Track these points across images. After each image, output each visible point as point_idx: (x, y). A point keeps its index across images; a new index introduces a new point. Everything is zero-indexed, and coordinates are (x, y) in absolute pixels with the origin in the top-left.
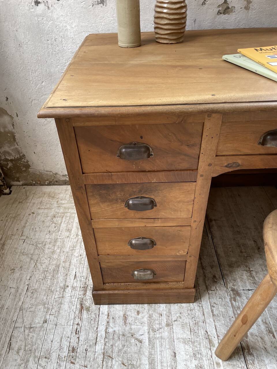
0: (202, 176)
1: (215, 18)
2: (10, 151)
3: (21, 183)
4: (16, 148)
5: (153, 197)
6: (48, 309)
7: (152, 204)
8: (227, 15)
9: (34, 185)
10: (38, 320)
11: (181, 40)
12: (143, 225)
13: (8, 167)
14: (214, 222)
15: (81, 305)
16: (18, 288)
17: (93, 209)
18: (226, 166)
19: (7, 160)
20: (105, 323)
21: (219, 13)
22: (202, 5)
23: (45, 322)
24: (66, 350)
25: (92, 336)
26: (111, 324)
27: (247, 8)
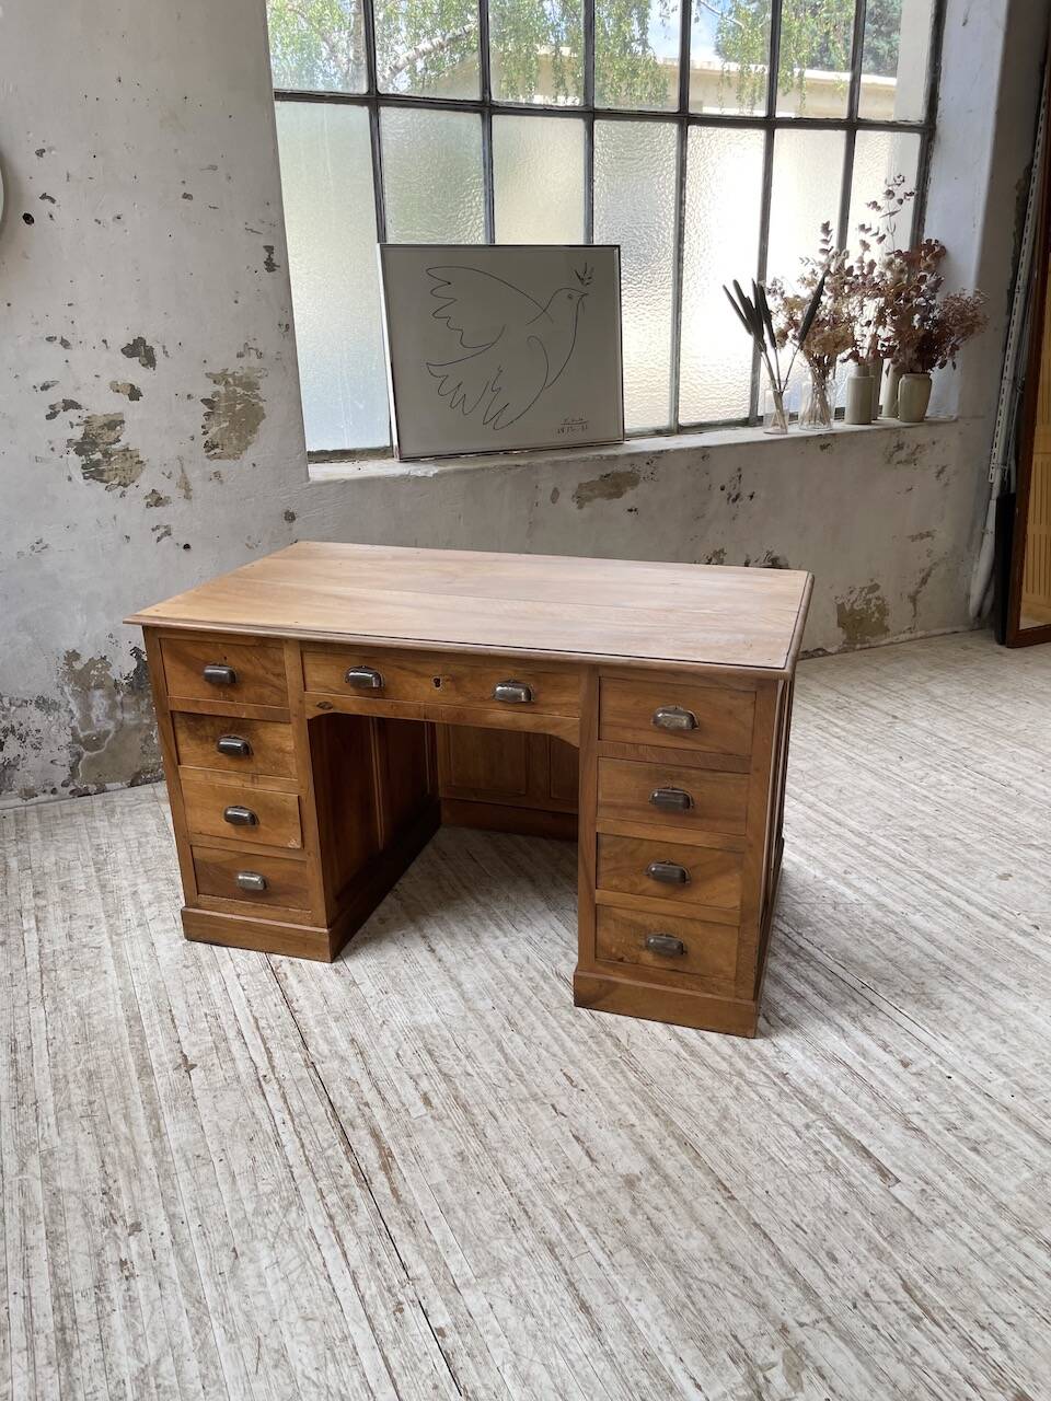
21: (149, 505)
22: (121, 496)
27: (187, 497)
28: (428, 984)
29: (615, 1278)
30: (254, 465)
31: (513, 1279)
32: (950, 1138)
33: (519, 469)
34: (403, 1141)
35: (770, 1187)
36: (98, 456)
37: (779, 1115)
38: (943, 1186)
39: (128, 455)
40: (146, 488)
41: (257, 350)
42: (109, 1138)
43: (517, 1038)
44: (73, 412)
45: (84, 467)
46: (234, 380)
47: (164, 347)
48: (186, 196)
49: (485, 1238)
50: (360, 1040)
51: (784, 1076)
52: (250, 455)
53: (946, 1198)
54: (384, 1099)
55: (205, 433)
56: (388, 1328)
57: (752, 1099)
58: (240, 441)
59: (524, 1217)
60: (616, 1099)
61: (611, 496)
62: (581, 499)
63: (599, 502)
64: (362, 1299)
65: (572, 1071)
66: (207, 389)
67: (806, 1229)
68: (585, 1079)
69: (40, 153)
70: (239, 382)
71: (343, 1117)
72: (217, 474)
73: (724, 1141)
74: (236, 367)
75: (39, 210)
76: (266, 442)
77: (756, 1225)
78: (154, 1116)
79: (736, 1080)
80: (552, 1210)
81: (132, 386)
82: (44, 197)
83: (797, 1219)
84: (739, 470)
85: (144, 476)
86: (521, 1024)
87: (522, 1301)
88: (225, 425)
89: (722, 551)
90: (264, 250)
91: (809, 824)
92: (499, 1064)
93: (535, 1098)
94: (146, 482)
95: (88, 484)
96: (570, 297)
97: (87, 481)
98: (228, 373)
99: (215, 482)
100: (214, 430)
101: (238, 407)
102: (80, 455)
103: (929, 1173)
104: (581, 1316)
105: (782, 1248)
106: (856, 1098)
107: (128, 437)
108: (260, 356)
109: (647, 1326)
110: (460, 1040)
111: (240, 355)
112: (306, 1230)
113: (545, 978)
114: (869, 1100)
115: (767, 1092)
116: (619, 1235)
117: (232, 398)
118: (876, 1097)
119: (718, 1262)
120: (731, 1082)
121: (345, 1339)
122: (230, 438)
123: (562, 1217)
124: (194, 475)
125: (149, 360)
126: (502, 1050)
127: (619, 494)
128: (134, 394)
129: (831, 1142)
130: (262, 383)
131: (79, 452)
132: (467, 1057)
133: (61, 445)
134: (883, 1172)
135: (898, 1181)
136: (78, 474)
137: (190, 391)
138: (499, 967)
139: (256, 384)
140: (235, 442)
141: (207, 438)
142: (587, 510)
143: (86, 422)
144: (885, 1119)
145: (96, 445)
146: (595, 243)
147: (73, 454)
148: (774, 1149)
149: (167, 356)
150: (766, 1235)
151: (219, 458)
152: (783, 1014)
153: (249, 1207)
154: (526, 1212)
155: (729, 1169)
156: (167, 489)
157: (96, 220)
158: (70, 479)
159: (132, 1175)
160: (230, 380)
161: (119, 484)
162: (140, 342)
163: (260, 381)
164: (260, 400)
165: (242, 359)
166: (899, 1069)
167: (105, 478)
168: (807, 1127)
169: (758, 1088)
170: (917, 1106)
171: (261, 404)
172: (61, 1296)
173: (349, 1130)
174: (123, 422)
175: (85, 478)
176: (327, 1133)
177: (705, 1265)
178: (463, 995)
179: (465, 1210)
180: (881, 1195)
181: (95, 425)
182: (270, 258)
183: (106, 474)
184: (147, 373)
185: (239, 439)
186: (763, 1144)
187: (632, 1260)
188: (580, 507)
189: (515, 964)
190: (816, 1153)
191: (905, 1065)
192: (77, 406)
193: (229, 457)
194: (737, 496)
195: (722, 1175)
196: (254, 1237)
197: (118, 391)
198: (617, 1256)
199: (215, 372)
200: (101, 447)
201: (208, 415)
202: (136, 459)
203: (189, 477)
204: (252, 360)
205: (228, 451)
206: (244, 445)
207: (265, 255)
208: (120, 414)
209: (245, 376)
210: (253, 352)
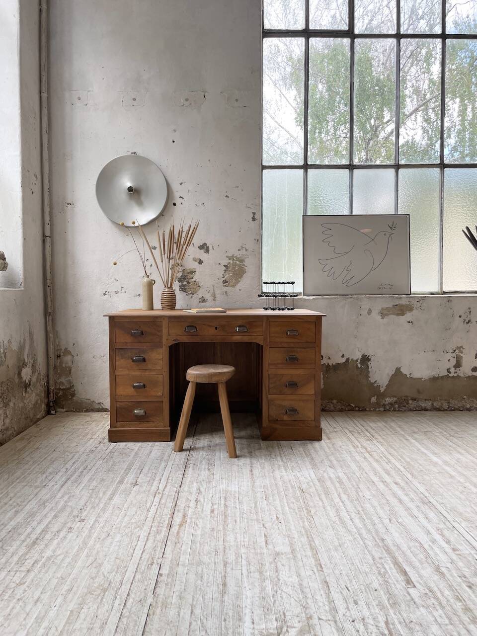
0: (164, 345)
1: (198, 304)
2: (64, 382)
3: (65, 410)
4: (70, 380)
5: (144, 356)
7: (144, 360)
8: (204, 303)
9: (74, 412)
12: (139, 373)
13: (59, 395)
17: (117, 363)
18: (174, 340)
19: (60, 389)
20: (113, 446)
22: (191, 298)
24: (88, 451)
25: (104, 448)
26: (117, 446)
27: (214, 300)
28: (242, 480)
29: (245, 580)
30: (240, 290)
31: (203, 568)
32: (459, 580)
33: (353, 299)
34: (194, 520)
35: (344, 572)
36: (185, 283)
37: (369, 551)
38: (439, 595)
39: (196, 283)
40: (200, 296)
41: (246, 248)
42: (95, 496)
43: (265, 502)
45: (180, 286)
47: (213, 246)
48: (227, 196)
49: (202, 554)
50: (202, 489)
51: (383, 540)
52: (239, 286)
53: (437, 599)
54: (196, 507)
55: (223, 277)
56: (143, 568)
57: (359, 544)
59: (222, 552)
60: (293, 528)
61: (398, 315)
62: (383, 314)
63: (393, 317)
64: (141, 558)
65: (281, 516)
66: (226, 261)
67: (350, 589)
68: (284, 520)
69: (181, 184)
70: (238, 259)
71: (177, 508)
72: (226, 292)
73: (333, 553)
74: (237, 254)
75: (178, 201)
76: (246, 282)
77: (326, 582)
78: (113, 494)
79: (357, 535)
80: (236, 554)
81: (200, 259)
83: (348, 586)
84: (469, 308)
85: (199, 291)
86: (271, 498)
87: (200, 575)
88: (231, 275)
89: (462, 347)
91: (472, 464)
92: (251, 507)
93: (258, 520)
94: (200, 294)
95: (180, 293)
96: (385, 235)
98: (235, 256)
99: (225, 295)
100: (227, 276)
101: (237, 268)
102: (180, 282)
103: (435, 589)
104: (221, 587)
105: (332, 593)
106: (415, 555)
107: (196, 277)
108: (246, 250)
109: (247, 598)
110: (241, 498)
111: (239, 250)
112: (138, 535)
114: (422, 557)
115: (370, 543)
116: (258, 568)
117: (235, 265)
118: (427, 556)
119: (297, 588)
120: (353, 536)
121: (125, 567)
122: (232, 280)
123: (238, 556)
124: (218, 292)
125: (207, 251)
126: (256, 504)
127: (403, 314)
128: (201, 262)
129: (389, 565)
130: (246, 260)
132: (239, 503)
134: (409, 581)
135: (415, 586)
137: (219, 262)
138: (275, 481)
139: (244, 260)
140: (234, 281)
141: (224, 279)
142: (386, 320)
143: (183, 271)
144: (426, 565)
145: (186, 279)
146: (399, 214)
147: (177, 282)
148: (357, 561)
149: (213, 249)
150: (328, 586)
151: (227, 287)
152: (400, 520)
153: (124, 524)
154: (224, 551)
155: (328, 562)
156: (208, 296)
157: (196, 205)
159: (93, 507)
160: (235, 258)
161: (191, 294)
162: (205, 244)
164: (245, 266)
166: (449, 551)
168: (381, 558)
169: (366, 541)
170: (449, 565)
171: (245, 268)
172: (44, 531)
173: (176, 512)
174: (195, 272)
175: (180, 290)
176: (167, 512)
177: (290, 588)
178: (253, 486)
179: (201, 544)
180: (401, 590)
181: (186, 272)
182: (254, 217)
183: (187, 290)
184: (206, 255)
185: (235, 280)
186: (353, 558)
187: (258, 577)
188: (383, 318)
189: (283, 481)
190: (377, 567)
191: (454, 550)
192: (181, 266)
193: (231, 286)
194: (469, 321)
195: (323, 563)
196: (119, 533)
197: (195, 261)
198: (252, 574)
199: (230, 256)
200: (187, 280)
201: (225, 271)
202: (198, 285)
203: (216, 293)
204: (243, 252)
205: (231, 284)
206: (237, 282)
207: (252, 215)
208: (195, 269)
209: (241, 257)
210: (244, 249)
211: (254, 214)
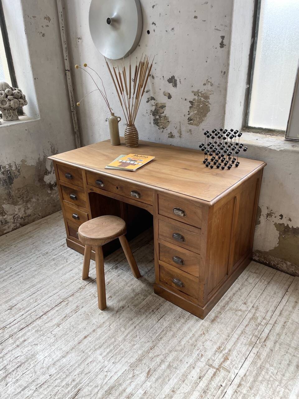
0: (85, 191)
1: (167, 139)
6: (54, 240)
7: (76, 198)
8: (172, 138)
10: (48, 242)
11: (135, 146)
14: (148, 245)
15: (64, 244)
16: (53, 231)
20: (64, 252)
21: (169, 137)
22: (162, 132)
23: (49, 243)
24: (46, 252)
25: (56, 253)
26: (65, 254)
27: (180, 137)
28: (63, 346)
30: (203, 129)
36: (157, 117)
39: (166, 118)
40: (169, 131)
41: (211, 83)
43: (31, 392)
44: (153, 101)
45: (154, 120)
46: (201, 94)
47: (180, 80)
48: (196, 17)
50: (25, 342)
52: (202, 125)
55: (189, 114)
58: (200, 120)
66: (191, 97)
69: (153, 7)
70: (203, 95)
72: (190, 130)
74: (203, 89)
75: (151, 28)
76: (209, 121)
81: (169, 93)
82: (153, 23)
85: (169, 126)
86: (41, 390)
88: (196, 112)
90: (220, 38)
92: (13, 393)
94: (170, 129)
95: (154, 126)
97: (154, 125)
98: (200, 91)
99: (189, 133)
100: (192, 113)
101: (201, 106)
102: (153, 116)
107: (167, 112)
108: (212, 85)
111: (204, 84)
113: (75, 386)
117: (199, 102)
122: (196, 118)
124: (183, 129)
125: (175, 85)
126: (23, 390)
128: (170, 97)
130: (211, 97)
131: (154, 115)
132: (17, 380)
133: (149, 112)
136: (152, 122)
137: (186, 97)
138: (79, 365)
139: (209, 97)
141: (189, 116)
143: (156, 105)
145: (157, 113)
147: (152, 115)
149: (181, 83)
151: (192, 125)
156: (175, 133)
157: (166, 31)
158: (150, 123)
160: (200, 94)
161: (162, 128)
162: (173, 77)
163: (210, 96)
164: (209, 104)
165: (205, 86)
167: (159, 125)
171: (209, 105)
174: (165, 106)
175: (154, 124)
178: (58, 360)
181: (159, 106)
182: (222, 42)
183: (159, 123)
184: (174, 89)
185: (199, 118)
189: (84, 370)
192: (154, 99)
193: (195, 125)
197: (165, 95)
199: (195, 91)
200: (159, 114)
201: (191, 107)
202: (167, 120)
203: (182, 130)
204: (209, 87)
205: (195, 122)
206: (201, 121)
207: (220, 40)
208: (165, 103)
209: (205, 93)
210: (209, 83)
211: (223, 37)
